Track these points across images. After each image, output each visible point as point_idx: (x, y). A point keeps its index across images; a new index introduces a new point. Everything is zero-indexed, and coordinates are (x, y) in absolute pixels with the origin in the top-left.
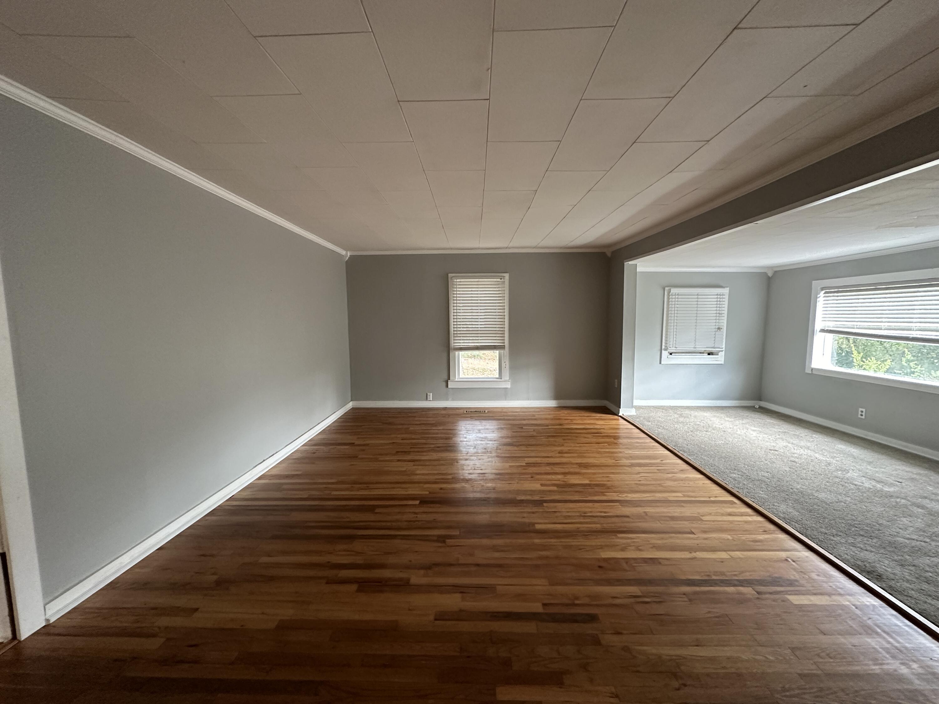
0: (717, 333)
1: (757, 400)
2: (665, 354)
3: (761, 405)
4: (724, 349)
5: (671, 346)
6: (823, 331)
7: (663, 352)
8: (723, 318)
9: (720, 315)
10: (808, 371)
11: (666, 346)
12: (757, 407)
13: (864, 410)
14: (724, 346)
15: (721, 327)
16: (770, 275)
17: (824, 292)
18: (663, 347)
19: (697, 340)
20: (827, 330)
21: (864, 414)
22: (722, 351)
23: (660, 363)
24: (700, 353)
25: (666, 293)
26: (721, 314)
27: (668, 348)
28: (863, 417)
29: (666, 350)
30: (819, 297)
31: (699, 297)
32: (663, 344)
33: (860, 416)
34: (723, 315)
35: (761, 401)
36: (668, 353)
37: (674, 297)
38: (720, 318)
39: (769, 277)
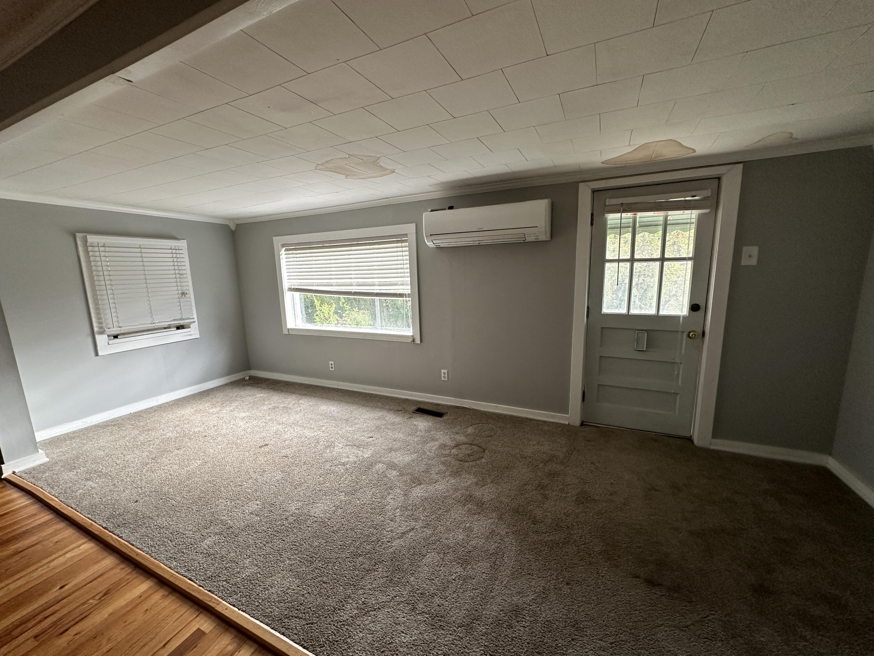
0: (181, 300)
1: (247, 370)
2: (101, 340)
3: (252, 374)
4: (196, 319)
5: (111, 326)
6: (290, 289)
7: (98, 337)
8: (186, 280)
9: (181, 276)
10: (285, 332)
11: (101, 328)
12: (247, 378)
13: (332, 363)
14: (195, 316)
15: (185, 292)
16: (233, 228)
17: (284, 249)
18: (96, 329)
19: (153, 313)
20: (294, 289)
21: (333, 366)
22: (194, 322)
23: (97, 354)
24: (165, 328)
25: (79, 242)
26: (182, 274)
27: (105, 331)
28: (333, 369)
29: (102, 333)
30: (281, 254)
31: (143, 250)
32: (95, 325)
33: (331, 369)
34: (185, 276)
35: (250, 370)
36: (109, 336)
37: (96, 249)
38: (182, 280)
39: (232, 230)
